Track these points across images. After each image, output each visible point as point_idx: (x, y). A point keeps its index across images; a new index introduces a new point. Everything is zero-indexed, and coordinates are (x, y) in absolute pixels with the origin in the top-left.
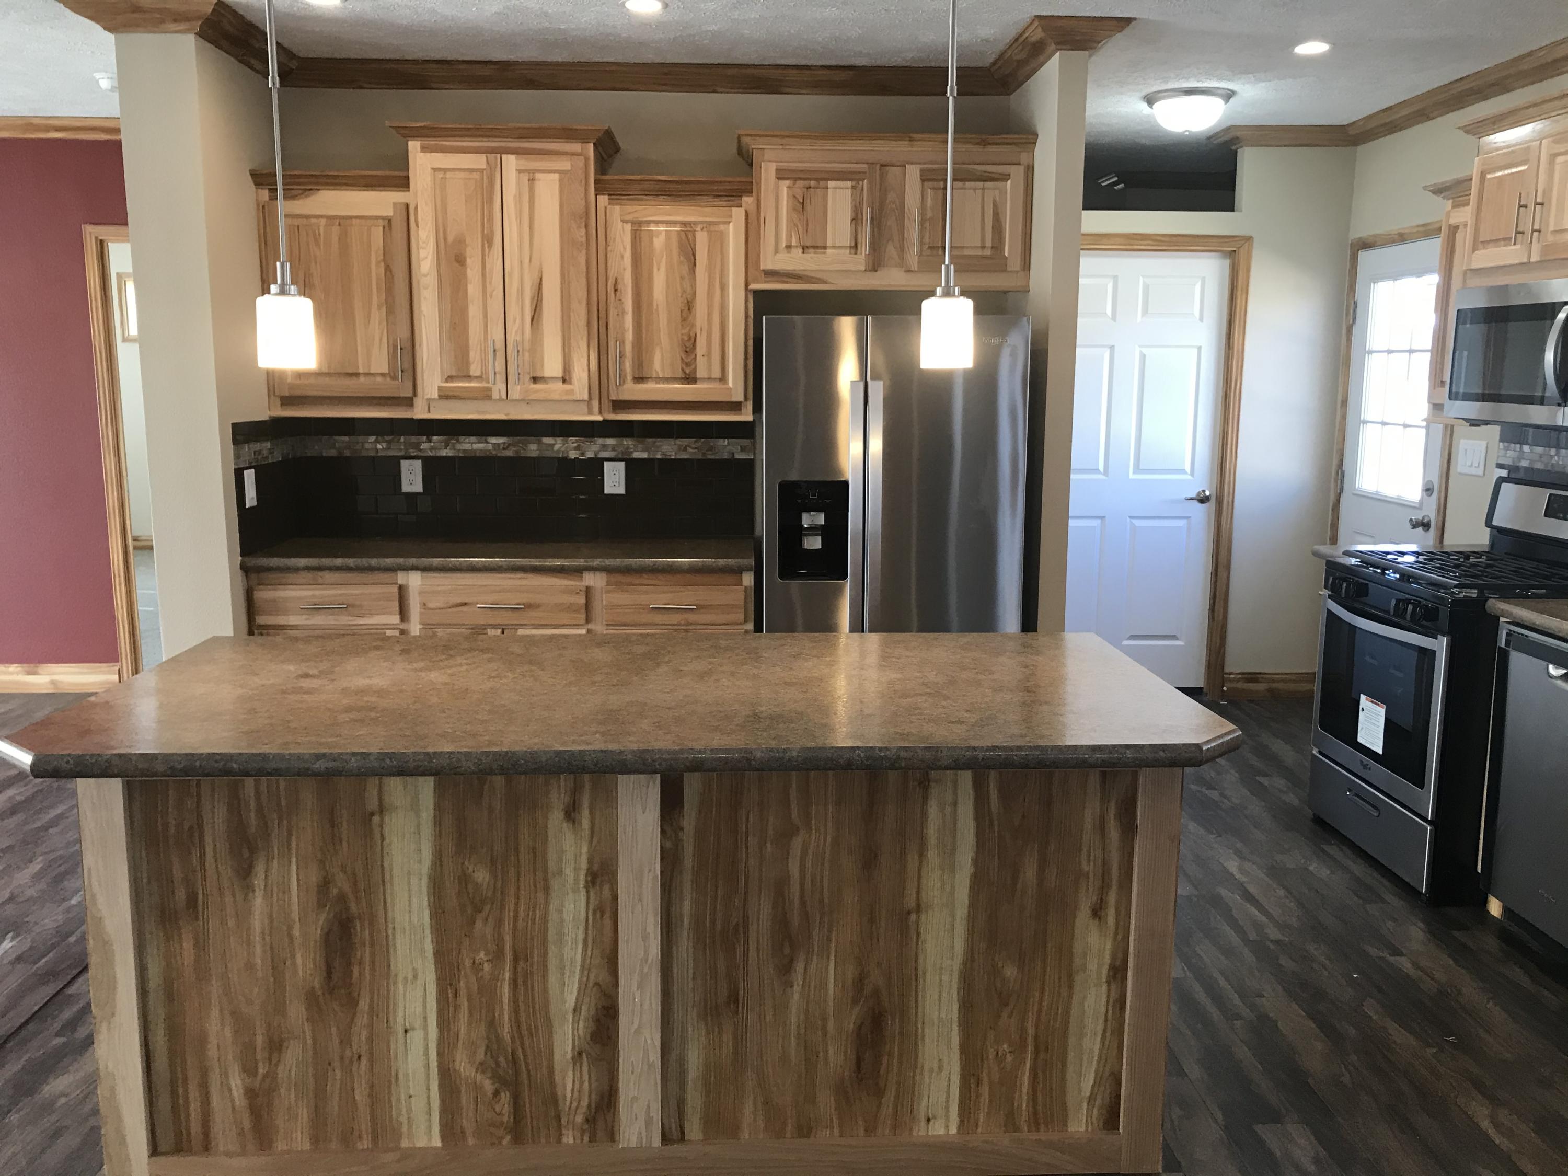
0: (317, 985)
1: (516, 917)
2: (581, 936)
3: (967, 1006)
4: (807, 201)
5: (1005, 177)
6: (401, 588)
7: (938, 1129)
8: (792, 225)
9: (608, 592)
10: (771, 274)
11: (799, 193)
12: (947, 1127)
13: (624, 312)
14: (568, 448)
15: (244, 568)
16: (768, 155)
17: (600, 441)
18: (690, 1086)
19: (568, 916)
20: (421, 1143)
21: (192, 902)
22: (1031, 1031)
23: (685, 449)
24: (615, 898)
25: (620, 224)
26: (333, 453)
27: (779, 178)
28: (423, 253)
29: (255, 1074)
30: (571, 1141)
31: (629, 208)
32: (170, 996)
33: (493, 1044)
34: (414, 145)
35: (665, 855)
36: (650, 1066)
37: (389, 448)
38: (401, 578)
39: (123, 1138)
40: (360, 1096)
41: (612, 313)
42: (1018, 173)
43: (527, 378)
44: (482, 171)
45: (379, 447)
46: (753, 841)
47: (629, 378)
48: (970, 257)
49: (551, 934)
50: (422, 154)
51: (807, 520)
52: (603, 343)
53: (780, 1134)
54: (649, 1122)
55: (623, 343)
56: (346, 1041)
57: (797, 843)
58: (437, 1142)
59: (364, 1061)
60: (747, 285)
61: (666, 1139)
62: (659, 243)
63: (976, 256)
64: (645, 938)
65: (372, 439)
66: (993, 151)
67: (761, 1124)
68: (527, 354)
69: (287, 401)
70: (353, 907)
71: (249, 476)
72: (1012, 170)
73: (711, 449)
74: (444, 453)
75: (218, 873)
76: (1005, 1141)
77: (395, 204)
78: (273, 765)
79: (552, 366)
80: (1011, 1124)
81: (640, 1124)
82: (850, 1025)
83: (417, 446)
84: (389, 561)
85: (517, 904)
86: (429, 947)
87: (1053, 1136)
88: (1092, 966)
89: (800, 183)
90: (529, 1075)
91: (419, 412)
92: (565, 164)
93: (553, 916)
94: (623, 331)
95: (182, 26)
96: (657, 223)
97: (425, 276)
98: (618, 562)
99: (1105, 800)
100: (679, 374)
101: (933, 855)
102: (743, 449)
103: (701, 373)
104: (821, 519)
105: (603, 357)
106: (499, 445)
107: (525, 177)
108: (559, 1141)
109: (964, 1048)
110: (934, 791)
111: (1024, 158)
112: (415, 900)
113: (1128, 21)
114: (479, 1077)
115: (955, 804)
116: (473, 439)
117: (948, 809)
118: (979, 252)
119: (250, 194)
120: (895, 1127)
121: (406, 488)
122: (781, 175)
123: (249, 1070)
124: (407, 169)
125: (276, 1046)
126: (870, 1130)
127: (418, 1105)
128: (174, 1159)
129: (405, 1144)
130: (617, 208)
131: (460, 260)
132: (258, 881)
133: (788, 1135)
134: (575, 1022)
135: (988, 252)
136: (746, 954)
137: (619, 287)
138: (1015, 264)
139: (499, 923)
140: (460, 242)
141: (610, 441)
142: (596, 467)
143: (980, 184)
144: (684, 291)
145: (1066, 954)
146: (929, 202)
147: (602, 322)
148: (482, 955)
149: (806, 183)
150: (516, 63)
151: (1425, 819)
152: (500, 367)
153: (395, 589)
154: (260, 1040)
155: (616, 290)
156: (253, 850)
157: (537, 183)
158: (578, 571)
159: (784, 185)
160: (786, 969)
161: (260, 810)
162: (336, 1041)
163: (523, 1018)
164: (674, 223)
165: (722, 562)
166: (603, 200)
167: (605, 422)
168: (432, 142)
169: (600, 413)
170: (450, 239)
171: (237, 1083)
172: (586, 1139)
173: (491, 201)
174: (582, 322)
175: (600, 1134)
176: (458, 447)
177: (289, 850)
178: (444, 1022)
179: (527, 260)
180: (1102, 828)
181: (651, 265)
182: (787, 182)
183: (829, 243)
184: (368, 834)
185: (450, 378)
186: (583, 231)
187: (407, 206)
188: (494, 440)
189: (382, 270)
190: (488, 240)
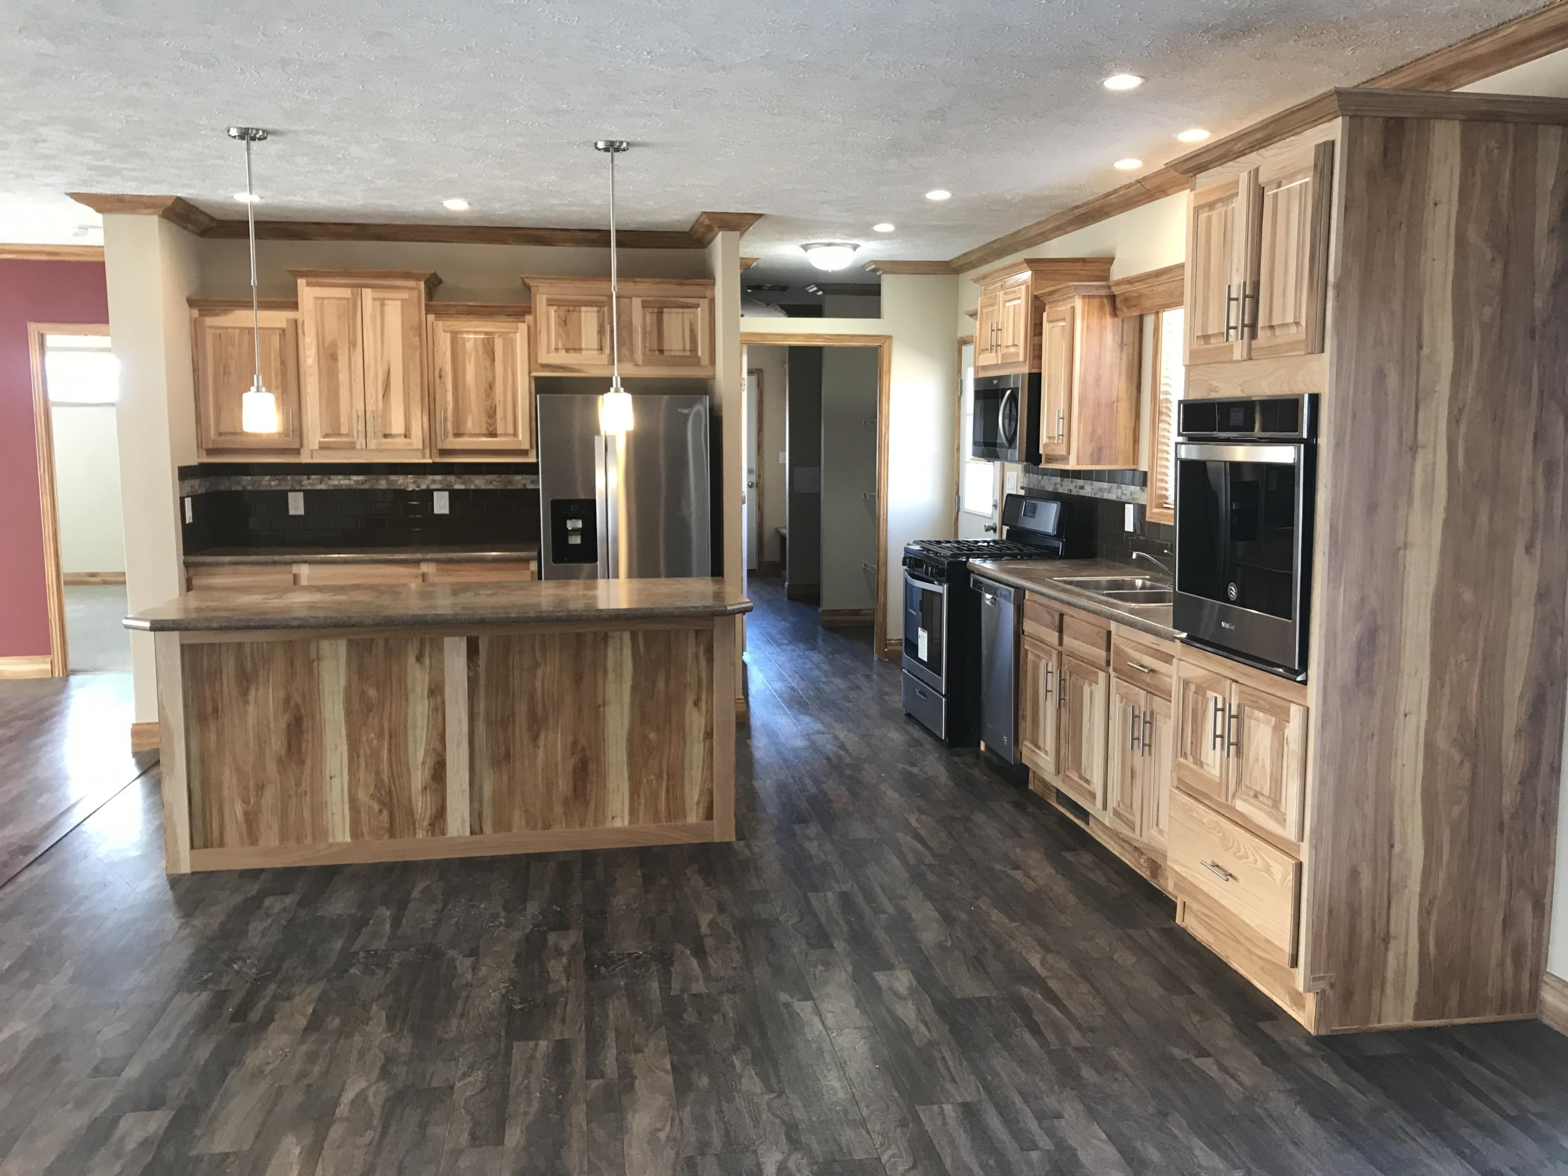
0: (283, 753)
1: (391, 714)
2: (426, 723)
3: (631, 755)
4: (568, 320)
5: (696, 306)
6: (295, 575)
7: (618, 823)
8: (558, 335)
9: (438, 575)
10: (545, 366)
11: (562, 315)
12: (623, 822)
13: (446, 390)
14: (408, 483)
15: (187, 565)
16: (541, 290)
17: (431, 477)
18: (485, 804)
19: (418, 714)
20: (339, 840)
21: (215, 710)
22: (665, 768)
23: (491, 483)
24: (443, 702)
25: (443, 333)
26: (239, 488)
27: (549, 305)
28: (308, 353)
29: (249, 803)
30: (421, 836)
31: (449, 323)
32: (203, 761)
33: (379, 784)
34: (301, 282)
35: (469, 680)
36: (463, 792)
37: (279, 484)
38: (295, 569)
39: (176, 841)
40: (307, 814)
41: (438, 391)
42: (704, 303)
43: (380, 435)
44: (348, 299)
45: (273, 483)
46: (517, 672)
47: (451, 434)
48: (675, 356)
49: (410, 724)
50: (308, 288)
51: (570, 525)
52: (432, 412)
53: (534, 828)
54: (463, 821)
55: (446, 411)
56: (298, 783)
57: (539, 673)
58: (348, 839)
59: (308, 795)
60: (530, 372)
61: (472, 833)
62: (469, 346)
63: (680, 356)
64: (460, 722)
65: (268, 478)
66: (686, 290)
67: (523, 822)
68: (380, 420)
69: (210, 452)
70: (303, 712)
71: (188, 502)
72: (701, 301)
73: (509, 482)
74: (320, 487)
75: (230, 695)
76: (652, 826)
77: (288, 320)
78: (271, 623)
79: (397, 427)
80: (656, 818)
81: (459, 823)
82: (570, 767)
83: (300, 483)
84: (287, 557)
85: (391, 707)
86: (344, 732)
87: (679, 823)
88: (695, 732)
89: (563, 308)
90: (398, 801)
91: (305, 459)
92: (405, 295)
93: (411, 713)
94: (446, 402)
95: (150, 211)
96: (468, 332)
97: (310, 367)
98: (443, 556)
99: (697, 645)
100: (484, 431)
101: (611, 676)
102: (532, 482)
103: (500, 430)
104: (579, 524)
105: (433, 421)
106: (358, 481)
107: (378, 303)
108: (415, 834)
109: (631, 777)
110: (610, 643)
111: (708, 293)
112: (336, 707)
113: (760, 215)
114: (371, 802)
115: (621, 649)
116: (340, 477)
117: (618, 652)
118: (682, 354)
119: (186, 313)
120: (595, 823)
121: (292, 512)
122: (550, 303)
123: (246, 801)
124: (297, 296)
125: (261, 788)
126: (582, 825)
127: (338, 819)
128: (204, 850)
129: (331, 840)
130: (440, 323)
131: (334, 357)
132: (251, 698)
133: (539, 827)
134: (423, 769)
135: (688, 354)
136: (514, 731)
137: (443, 375)
138: (705, 361)
139: (381, 719)
140: (334, 345)
141: (438, 478)
142: (427, 496)
143: (680, 310)
144: (487, 377)
145: (681, 726)
146: (648, 322)
147: (432, 398)
148: (372, 735)
149: (567, 308)
150: (369, 225)
151: (941, 694)
152: (361, 428)
153: (291, 577)
154: (252, 784)
155: (440, 376)
156: (248, 681)
157: (386, 307)
158: (417, 562)
159: (552, 310)
160: (535, 738)
161: (253, 659)
162: (293, 783)
163: (394, 769)
164: (480, 333)
165: (515, 554)
166: (431, 317)
167: (434, 464)
168: (314, 280)
169: (431, 458)
170: (326, 344)
171: (239, 809)
172: (430, 834)
173: (355, 319)
174: (418, 399)
175: (437, 830)
176: (330, 482)
177: (268, 681)
178: (352, 772)
179: (379, 357)
180: (697, 657)
181: (464, 361)
182: (555, 308)
183: (583, 346)
184: (311, 672)
185: (327, 436)
186: (417, 339)
187: (296, 321)
188: (355, 478)
189: (279, 363)
190: (353, 344)
